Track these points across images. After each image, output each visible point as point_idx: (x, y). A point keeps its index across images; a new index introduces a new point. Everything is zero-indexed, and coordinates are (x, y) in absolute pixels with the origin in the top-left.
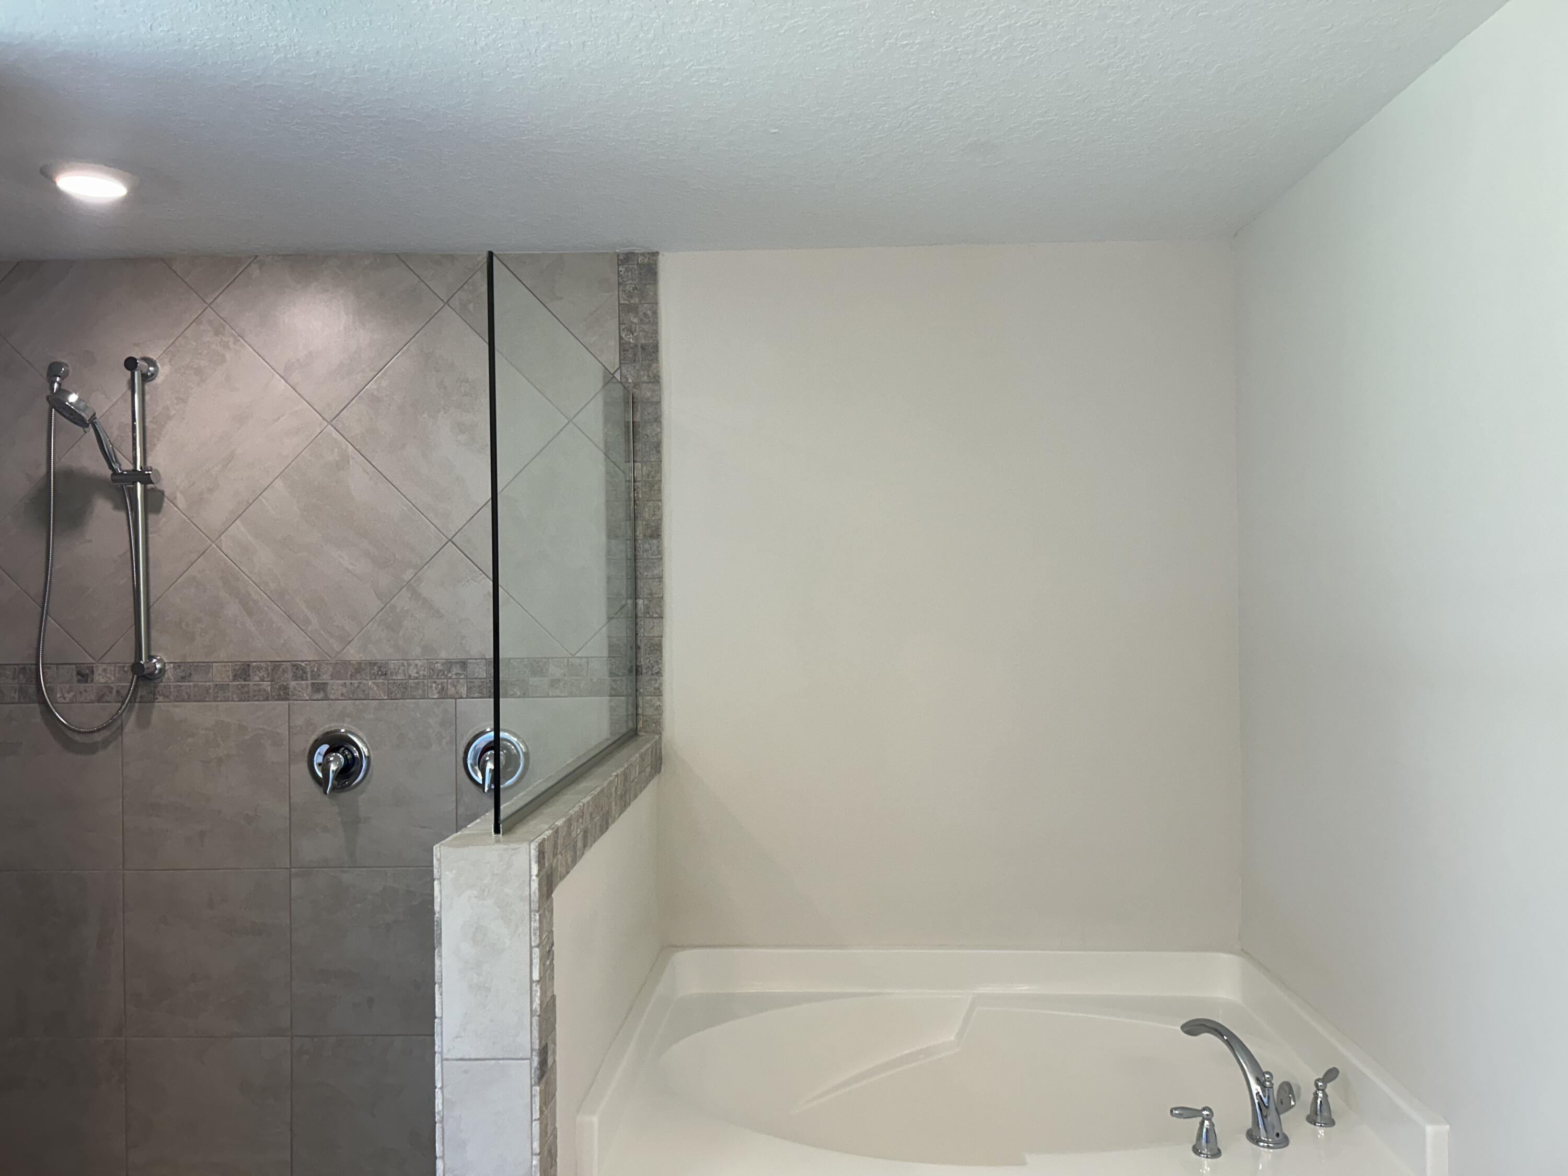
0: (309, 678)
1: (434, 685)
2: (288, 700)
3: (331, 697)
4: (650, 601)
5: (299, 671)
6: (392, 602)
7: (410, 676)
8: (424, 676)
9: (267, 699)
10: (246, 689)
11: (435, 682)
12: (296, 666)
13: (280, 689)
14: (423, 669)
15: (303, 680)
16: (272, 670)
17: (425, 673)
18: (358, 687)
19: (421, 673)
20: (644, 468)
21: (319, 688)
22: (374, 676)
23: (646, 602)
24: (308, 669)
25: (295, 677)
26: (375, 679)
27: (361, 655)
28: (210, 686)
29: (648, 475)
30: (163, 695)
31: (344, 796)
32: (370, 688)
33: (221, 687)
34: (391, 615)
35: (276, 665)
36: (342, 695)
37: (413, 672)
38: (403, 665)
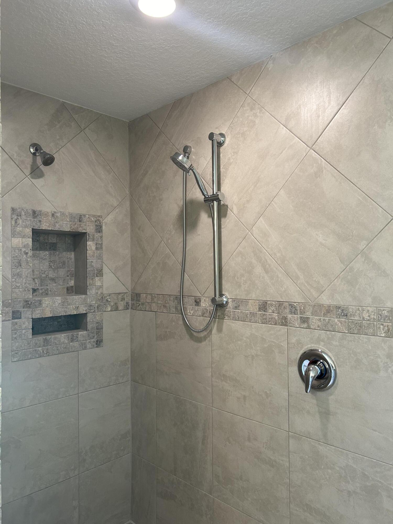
0: (299, 314)
1: (382, 327)
2: (287, 326)
3: (312, 327)
5: (293, 309)
6: (351, 265)
7: (363, 318)
8: (374, 319)
9: (276, 324)
10: (265, 317)
11: (382, 325)
12: (291, 306)
13: (282, 319)
14: (373, 314)
15: (295, 314)
16: (279, 307)
17: (375, 317)
18: (329, 322)
19: (372, 316)
21: (304, 320)
22: (339, 316)
24: (298, 308)
25: (291, 312)
26: (339, 318)
27: (330, 301)
28: (248, 313)
30: (227, 316)
31: (321, 394)
32: (336, 324)
33: (253, 314)
34: (350, 274)
35: (280, 304)
36: (318, 326)
37: (366, 316)
38: (359, 310)
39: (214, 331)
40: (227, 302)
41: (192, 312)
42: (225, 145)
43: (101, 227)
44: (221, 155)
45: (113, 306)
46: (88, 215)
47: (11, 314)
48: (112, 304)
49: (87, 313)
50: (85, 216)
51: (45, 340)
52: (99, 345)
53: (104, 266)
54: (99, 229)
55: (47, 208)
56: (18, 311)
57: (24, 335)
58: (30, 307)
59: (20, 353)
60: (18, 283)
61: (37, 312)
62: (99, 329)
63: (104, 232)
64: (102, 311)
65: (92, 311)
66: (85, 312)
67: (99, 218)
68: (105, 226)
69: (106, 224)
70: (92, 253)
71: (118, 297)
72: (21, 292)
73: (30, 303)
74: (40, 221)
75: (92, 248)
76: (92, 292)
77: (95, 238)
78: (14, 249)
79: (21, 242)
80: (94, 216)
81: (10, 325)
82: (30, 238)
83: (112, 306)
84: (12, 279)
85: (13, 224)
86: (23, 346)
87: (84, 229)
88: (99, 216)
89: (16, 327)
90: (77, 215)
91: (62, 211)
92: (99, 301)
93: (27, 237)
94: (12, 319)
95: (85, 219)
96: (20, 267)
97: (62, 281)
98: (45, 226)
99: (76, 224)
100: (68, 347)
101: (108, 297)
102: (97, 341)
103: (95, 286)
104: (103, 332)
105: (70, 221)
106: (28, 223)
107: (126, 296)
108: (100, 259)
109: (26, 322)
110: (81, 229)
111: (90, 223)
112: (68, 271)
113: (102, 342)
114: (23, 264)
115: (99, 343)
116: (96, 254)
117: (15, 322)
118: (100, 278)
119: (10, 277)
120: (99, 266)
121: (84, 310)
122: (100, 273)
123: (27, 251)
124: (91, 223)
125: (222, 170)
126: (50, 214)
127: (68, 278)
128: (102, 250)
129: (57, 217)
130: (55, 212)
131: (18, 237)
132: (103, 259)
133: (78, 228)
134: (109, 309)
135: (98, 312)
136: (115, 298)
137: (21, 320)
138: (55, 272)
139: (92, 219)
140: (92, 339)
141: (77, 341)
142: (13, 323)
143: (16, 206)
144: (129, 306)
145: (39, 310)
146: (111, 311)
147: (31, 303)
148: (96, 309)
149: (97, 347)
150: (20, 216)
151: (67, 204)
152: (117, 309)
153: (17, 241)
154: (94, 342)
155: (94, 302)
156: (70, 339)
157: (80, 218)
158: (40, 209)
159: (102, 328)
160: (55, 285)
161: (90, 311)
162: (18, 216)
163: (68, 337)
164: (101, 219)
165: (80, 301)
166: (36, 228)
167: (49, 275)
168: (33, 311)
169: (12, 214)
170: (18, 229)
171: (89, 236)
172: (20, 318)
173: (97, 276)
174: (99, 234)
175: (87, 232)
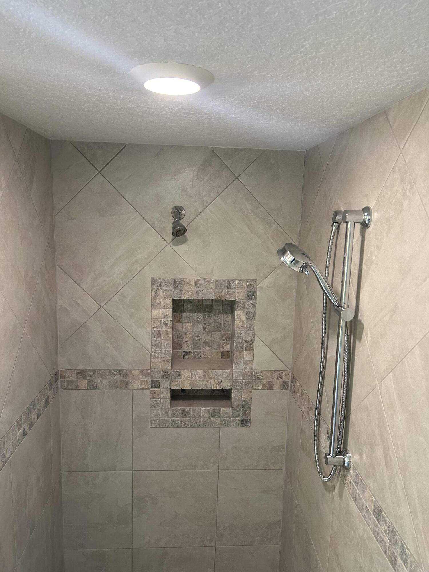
10: (378, 529)
12: (403, 548)
13: (392, 554)
15: (405, 565)
16: (391, 532)
25: (401, 557)
28: (364, 503)
30: (348, 485)
33: (368, 512)
42: (371, 228)
43: (255, 293)
44: (366, 243)
45: (266, 384)
46: (239, 280)
47: (150, 383)
48: (265, 382)
49: (232, 389)
50: (234, 281)
51: (184, 411)
52: (246, 425)
53: (256, 339)
54: (252, 295)
55: (189, 276)
56: (157, 381)
57: (162, 404)
58: (168, 378)
59: (158, 420)
60: (157, 353)
61: (176, 383)
62: (246, 407)
63: (258, 298)
64: (250, 388)
65: (238, 387)
66: (229, 388)
67: (253, 283)
68: (260, 292)
69: (261, 288)
70: (240, 324)
71: (273, 374)
72: (160, 362)
73: (168, 374)
74: (181, 291)
75: (241, 317)
76: (239, 366)
77: (246, 306)
78: (154, 320)
79: (161, 313)
80: (245, 281)
81: (149, 393)
82: (170, 309)
83: (264, 384)
84: (151, 349)
85: (153, 295)
86: (161, 414)
87: (232, 297)
88: (253, 281)
89: (155, 395)
90: (224, 281)
91: (207, 278)
92: (248, 378)
93: (167, 308)
94: (151, 388)
95: (233, 285)
96: (159, 338)
97: (217, 345)
98: (186, 296)
99: (222, 291)
100: (208, 421)
101: (259, 374)
102: (243, 420)
103: (244, 360)
104: (251, 412)
105: (216, 288)
106: (169, 293)
107: (285, 374)
108: (251, 330)
109: (165, 392)
110: (228, 296)
111: (240, 289)
112: (224, 335)
113: (249, 422)
114: (163, 335)
115: (245, 422)
116: (246, 325)
117: (154, 391)
118: (249, 352)
119: (149, 347)
120: (249, 338)
121: (228, 385)
122: (250, 346)
123: (167, 322)
124: (242, 289)
126: (193, 283)
127: (224, 342)
128: (254, 320)
129: (200, 285)
130: (198, 280)
131: (158, 308)
132: (254, 330)
133: (224, 296)
134: (260, 387)
135: (245, 389)
136: (269, 375)
137: (159, 389)
138: (209, 336)
139: (244, 284)
140: (237, 417)
141: (219, 417)
142: (151, 391)
143: (156, 277)
144: (288, 386)
145: (177, 381)
146: (263, 389)
147: (170, 373)
148: (243, 385)
149: (242, 426)
150: (161, 286)
151: (212, 270)
152: (271, 388)
153: (156, 312)
154: (239, 420)
155: (241, 378)
156: (211, 414)
157: (228, 285)
158: (181, 278)
159: (250, 408)
160: (209, 348)
161: (236, 388)
162: (158, 286)
163: (209, 412)
164: (255, 284)
165: (223, 375)
166: (177, 298)
167: (203, 339)
168: (171, 382)
169: (153, 285)
170: (158, 300)
171: (238, 304)
172: (159, 388)
173: (246, 350)
174: (251, 301)
175: (235, 300)
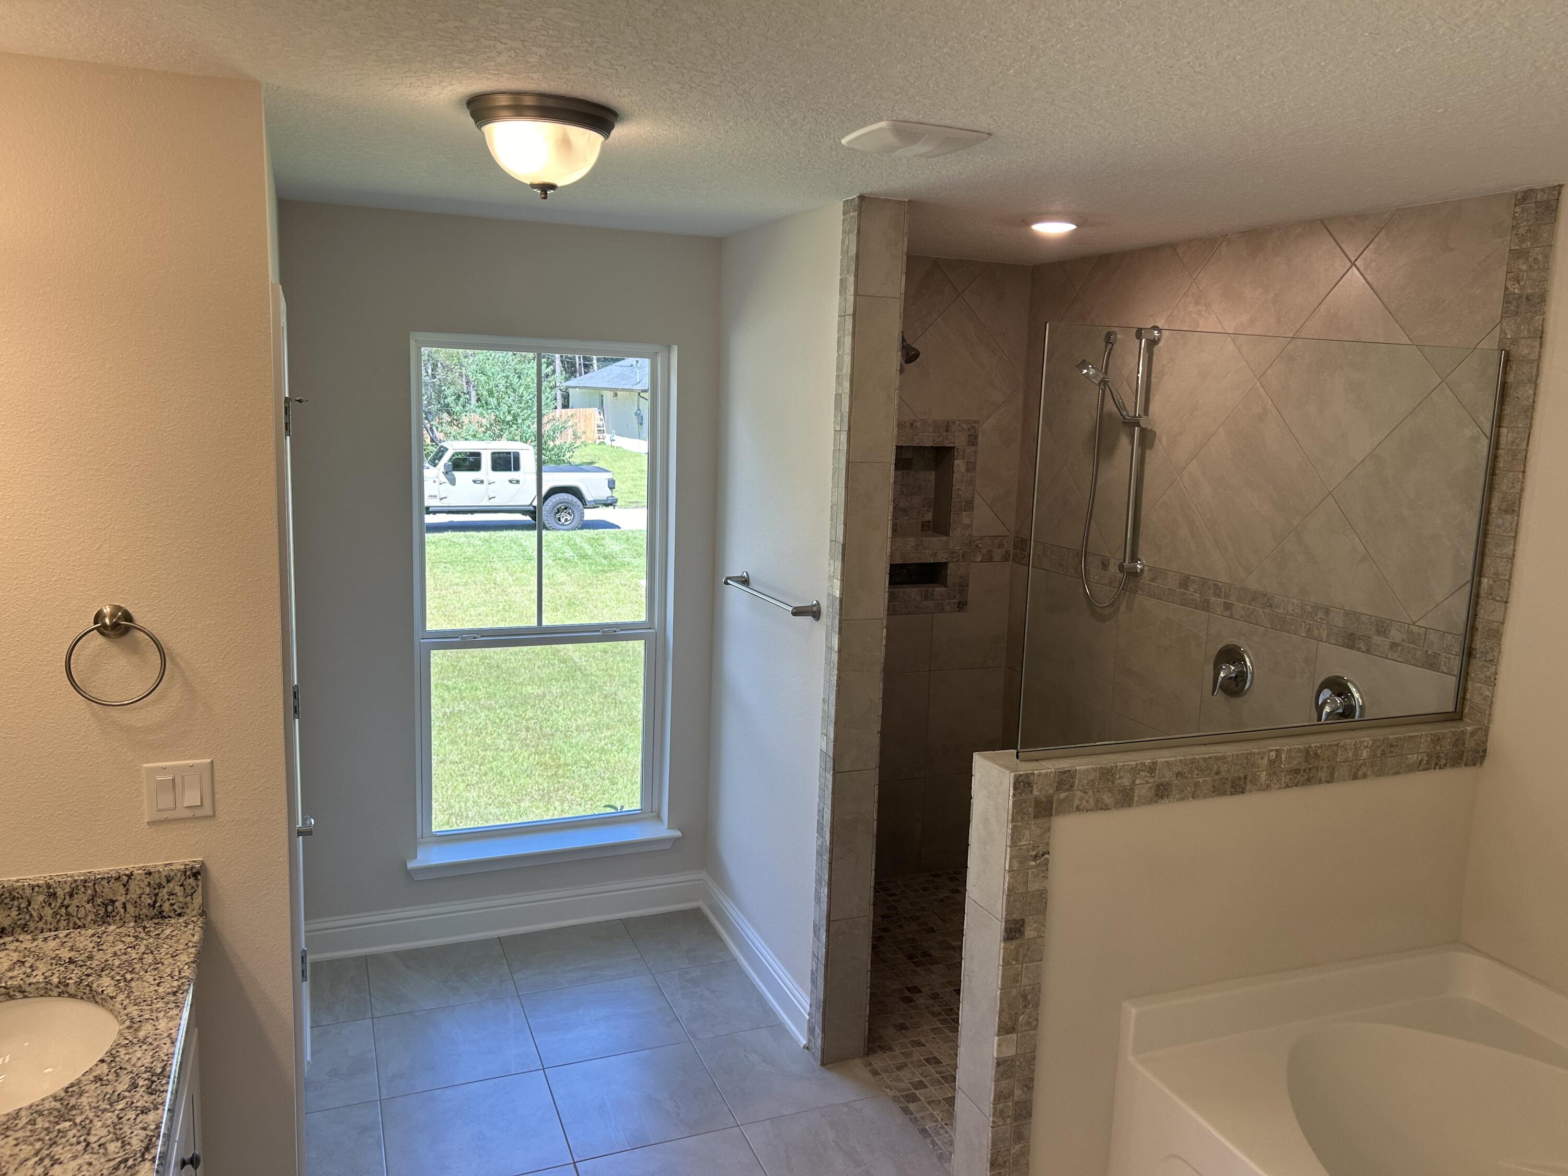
0: (1223, 597)
1: (1304, 624)
2: (1208, 611)
3: (1235, 616)
4: (1495, 582)
5: (1217, 589)
6: (1283, 543)
7: (1288, 611)
8: (1298, 614)
9: (1196, 608)
10: (1185, 597)
11: (1305, 622)
12: (1216, 585)
13: (1204, 602)
14: (1297, 607)
15: (1219, 597)
16: (1202, 585)
17: (1299, 612)
18: (1253, 612)
19: (1296, 611)
20: (1510, 435)
21: (1228, 607)
22: (1264, 606)
23: (1491, 582)
24: (1223, 590)
25: (1215, 595)
26: (1264, 608)
27: (1257, 585)
28: (1166, 588)
29: (1513, 442)
30: (1141, 589)
31: (1236, 701)
32: (1260, 615)
33: (1172, 592)
34: (1280, 554)
35: (1204, 581)
37: (1290, 609)
38: (1284, 601)
39: (1123, 608)
40: (1142, 570)
41: (1096, 578)
42: (1162, 343)
43: (976, 437)
44: (1154, 358)
45: (986, 554)
46: (959, 421)
48: (984, 551)
49: (947, 563)
50: (954, 422)
52: (962, 609)
53: (977, 497)
54: (973, 440)
55: (904, 415)
62: (963, 586)
63: (979, 444)
64: (968, 561)
65: (955, 560)
66: (944, 561)
67: (974, 425)
68: (982, 436)
69: (984, 431)
70: (960, 477)
71: (994, 541)
75: (961, 468)
76: (956, 532)
77: (966, 454)
80: (967, 422)
83: (984, 555)
87: (952, 442)
88: (975, 422)
90: (943, 422)
91: (924, 418)
92: (966, 547)
95: (954, 428)
97: (916, 513)
99: (941, 435)
100: (920, 606)
101: (979, 542)
102: (959, 603)
103: (962, 524)
104: (968, 592)
105: (934, 432)
107: (1007, 542)
108: (971, 485)
111: (960, 432)
112: (926, 499)
113: (966, 605)
115: (961, 606)
116: (966, 478)
118: (969, 514)
120: (969, 496)
121: (944, 558)
122: (969, 506)
124: (963, 432)
125: (1153, 380)
126: (908, 424)
127: (925, 509)
128: (975, 472)
129: (916, 427)
130: (914, 421)
132: (975, 486)
133: (943, 441)
134: (979, 559)
135: (962, 562)
136: (990, 542)
138: (907, 500)
139: (964, 426)
140: (953, 599)
141: (932, 600)
144: (1009, 556)
146: (982, 562)
148: (961, 557)
149: (959, 611)
151: (930, 408)
152: (990, 560)
154: (955, 603)
155: (958, 548)
156: (923, 596)
157: (948, 426)
159: (968, 586)
160: (906, 518)
161: (952, 561)
163: (921, 594)
164: (976, 426)
165: (939, 544)
167: (900, 505)
171: (958, 452)
173: (965, 511)
174: (972, 448)
175: (954, 447)
